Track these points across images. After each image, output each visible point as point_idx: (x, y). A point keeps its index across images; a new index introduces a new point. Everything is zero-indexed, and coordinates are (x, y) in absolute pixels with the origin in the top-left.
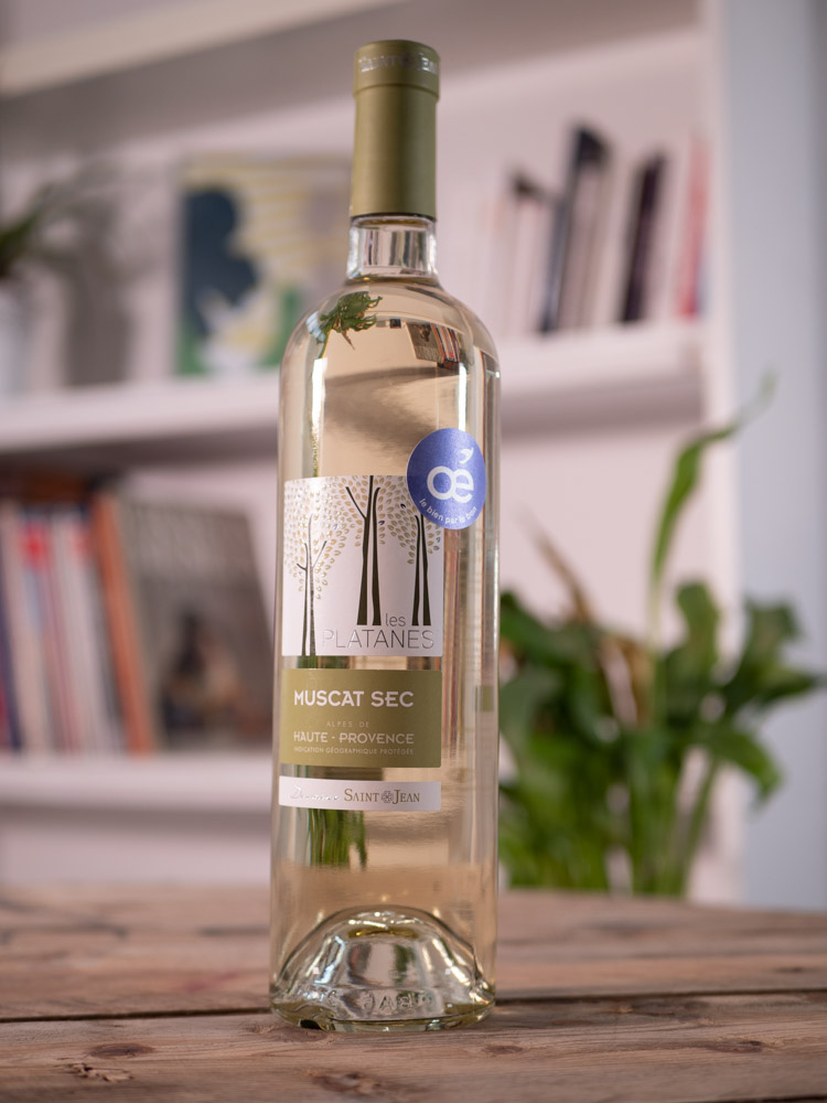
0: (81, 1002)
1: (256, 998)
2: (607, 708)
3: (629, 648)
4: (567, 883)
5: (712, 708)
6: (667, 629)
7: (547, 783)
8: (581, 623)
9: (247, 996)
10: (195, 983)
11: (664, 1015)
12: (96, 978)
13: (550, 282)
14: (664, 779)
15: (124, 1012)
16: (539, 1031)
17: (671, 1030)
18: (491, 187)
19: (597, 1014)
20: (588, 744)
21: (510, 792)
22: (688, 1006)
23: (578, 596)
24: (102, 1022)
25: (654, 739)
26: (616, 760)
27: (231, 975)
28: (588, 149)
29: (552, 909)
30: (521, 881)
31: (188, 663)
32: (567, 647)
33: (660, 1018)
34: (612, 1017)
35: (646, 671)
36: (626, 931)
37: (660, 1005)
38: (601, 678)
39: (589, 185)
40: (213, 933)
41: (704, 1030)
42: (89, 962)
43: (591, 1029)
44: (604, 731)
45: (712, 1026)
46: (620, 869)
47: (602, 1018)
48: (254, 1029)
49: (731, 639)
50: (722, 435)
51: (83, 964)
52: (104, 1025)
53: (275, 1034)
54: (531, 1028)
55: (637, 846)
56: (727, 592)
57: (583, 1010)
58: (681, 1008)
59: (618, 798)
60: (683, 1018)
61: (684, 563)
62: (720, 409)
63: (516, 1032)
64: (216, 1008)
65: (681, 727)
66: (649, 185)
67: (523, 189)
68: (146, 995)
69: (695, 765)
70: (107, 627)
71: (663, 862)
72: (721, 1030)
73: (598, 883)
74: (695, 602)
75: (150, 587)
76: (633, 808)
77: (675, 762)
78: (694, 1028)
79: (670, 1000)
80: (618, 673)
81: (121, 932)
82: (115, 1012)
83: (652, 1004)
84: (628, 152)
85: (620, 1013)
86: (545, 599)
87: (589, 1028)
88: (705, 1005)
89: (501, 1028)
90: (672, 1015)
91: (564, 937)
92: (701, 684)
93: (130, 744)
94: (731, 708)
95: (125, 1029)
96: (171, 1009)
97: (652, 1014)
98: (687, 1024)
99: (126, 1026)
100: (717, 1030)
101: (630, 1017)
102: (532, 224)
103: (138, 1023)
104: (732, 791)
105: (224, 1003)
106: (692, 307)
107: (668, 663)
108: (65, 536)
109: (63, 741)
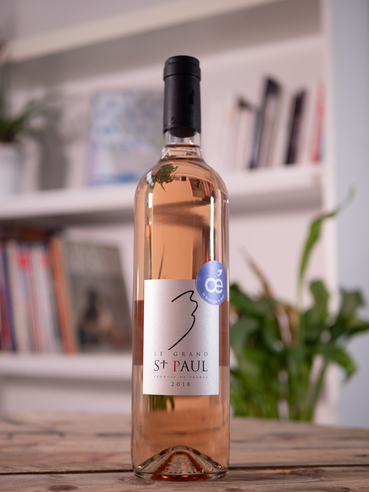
1: (122, 465)
2: (279, 336)
3: (289, 310)
4: (259, 415)
5: (325, 337)
6: (306, 301)
7: (251, 370)
8: (267, 298)
9: (119, 464)
10: (95, 458)
11: (305, 475)
12: (51, 455)
13: (254, 146)
14: (304, 369)
15: (64, 470)
16: (249, 482)
17: (309, 482)
18: (229, 103)
19: (275, 475)
20: (270, 352)
21: (235, 373)
22: (316, 471)
23: (266, 286)
24: (54, 475)
25: (299, 351)
26: (283, 360)
27: (111, 455)
28: (272, 87)
29: (254, 427)
30: (239, 414)
31: (91, 314)
32: (261, 309)
33: (303, 477)
34: (282, 476)
35: (296, 320)
36: (287, 437)
37: (304, 471)
38: (276, 322)
39: (272, 103)
40: (102, 435)
41: (324, 482)
42: (48, 447)
44: (277, 347)
45: (327, 481)
46: (284, 408)
47: (278, 476)
48: (122, 479)
49: (334, 306)
50: (332, 215)
51: (45, 449)
52: (55, 477)
53: (131, 481)
54: (246, 480)
55: (291, 398)
56: (332, 285)
57: (269, 472)
58: (313, 472)
59: (283, 376)
60: (314, 477)
61: (313, 272)
62: (330, 204)
63: (240, 482)
64: (105, 469)
65: (311, 345)
66: (299, 104)
67: (243, 105)
68: (74, 463)
69: (318, 362)
70: (55, 297)
71: (303, 405)
72: (331, 482)
73: (274, 415)
74: (318, 289)
75: (75, 279)
76: (290, 380)
77: (309, 361)
78: (319, 481)
79: (308, 469)
80: (284, 321)
81: (62, 434)
82: (60, 471)
83: (300, 470)
84: (289, 89)
85: (286, 474)
86: (251, 287)
87: (272, 481)
88: (323, 471)
89: (232, 481)
90: (309, 475)
91: (260, 439)
92: (321, 326)
93: (65, 350)
94: (334, 338)
96: (85, 470)
97: (300, 475)
98: (316, 480)
99: (65, 477)
100: (329, 482)
101: (290, 476)
102: (246, 121)
103: (70, 476)
104: (334, 374)
106: (317, 158)
107: (306, 316)
108: (37, 256)
109: (35, 348)
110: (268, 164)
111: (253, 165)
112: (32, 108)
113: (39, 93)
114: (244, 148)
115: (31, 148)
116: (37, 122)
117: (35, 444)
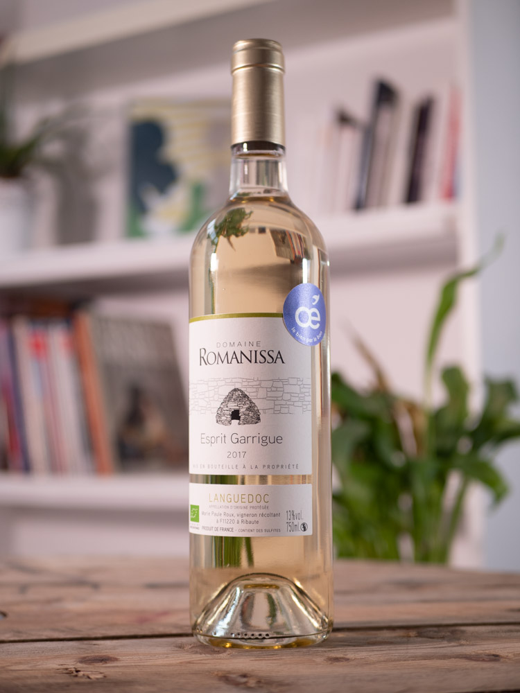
0: (72, 630)
1: (181, 627)
2: (398, 445)
3: (412, 408)
4: (373, 555)
5: (464, 445)
6: (436, 396)
7: (360, 493)
8: (382, 392)
9: (176, 626)
10: (143, 618)
11: (438, 638)
13: (361, 178)
14: (434, 490)
15: (99, 635)
16: (359, 648)
17: (443, 647)
18: (324, 118)
19: (395, 637)
20: (386, 468)
21: (338, 499)
22: (453, 632)
23: (380, 375)
24: (86, 642)
25: (428, 465)
26: (404, 479)
27: (165, 613)
28: (385, 94)
29: (364, 572)
30: (344, 554)
31: (134, 418)
32: (373, 407)
33: (435, 640)
34: (405, 639)
35: (423, 422)
36: (412, 586)
37: (435, 632)
38: (394, 427)
39: (385, 117)
40: (153, 586)
41: (464, 647)
42: (76, 604)
43: (392, 647)
44: (396, 460)
45: (468, 645)
46: (407, 546)
47: (399, 640)
48: (181, 647)
49: (476, 402)
50: (471, 273)
51: (73, 606)
52: (86, 644)
53: (194, 649)
54: (355, 646)
55: (417, 531)
56: (473, 372)
57: (386, 635)
58: (449, 634)
59: (405, 502)
60: (450, 640)
61: (446, 355)
62: (469, 258)
63: (345, 648)
64: (156, 633)
65: (445, 457)
66: (423, 117)
67: (344, 119)
68: (113, 625)
69: (454, 481)
70: (83, 395)
71: (434, 542)
72: (474, 647)
73: (393, 556)
74: (454, 379)
75: (110, 370)
76: (415, 508)
77: (441, 479)
78: (457, 646)
79: (441, 629)
80: (405, 424)
81: (96, 586)
82: (93, 636)
83: (430, 631)
84: (410, 96)
85: (410, 637)
86: (359, 377)
87: (391, 646)
88: (463, 632)
89: (335, 646)
90: (443, 638)
91: (373, 589)
92: (458, 430)
93: (98, 469)
94: (476, 446)
95: (100, 647)
96: (128, 634)
97: (431, 638)
98: (453, 644)
99: (101, 644)
100: (472, 647)
101: (416, 639)
102: (350, 142)
103: (108, 643)
105: (161, 630)
106: (451, 193)
107: (437, 417)
108: (57, 338)
109: (56, 467)
110: (381, 203)
111: (359, 205)
112: (46, 129)
113: (54, 108)
114: (346, 182)
115: (45, 185)
116: (53, 149)
117: (58, 600)
